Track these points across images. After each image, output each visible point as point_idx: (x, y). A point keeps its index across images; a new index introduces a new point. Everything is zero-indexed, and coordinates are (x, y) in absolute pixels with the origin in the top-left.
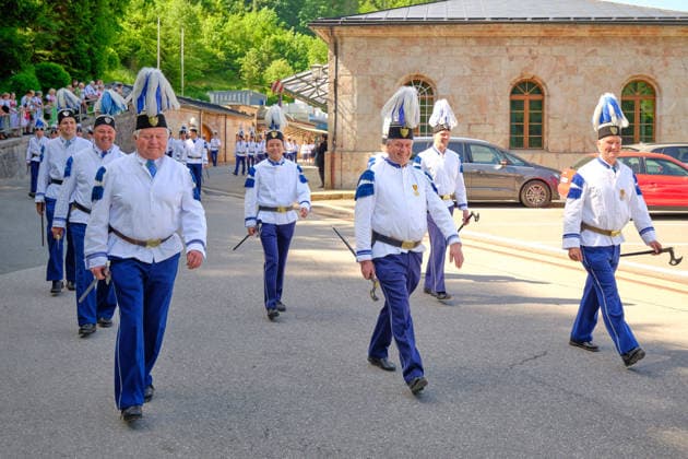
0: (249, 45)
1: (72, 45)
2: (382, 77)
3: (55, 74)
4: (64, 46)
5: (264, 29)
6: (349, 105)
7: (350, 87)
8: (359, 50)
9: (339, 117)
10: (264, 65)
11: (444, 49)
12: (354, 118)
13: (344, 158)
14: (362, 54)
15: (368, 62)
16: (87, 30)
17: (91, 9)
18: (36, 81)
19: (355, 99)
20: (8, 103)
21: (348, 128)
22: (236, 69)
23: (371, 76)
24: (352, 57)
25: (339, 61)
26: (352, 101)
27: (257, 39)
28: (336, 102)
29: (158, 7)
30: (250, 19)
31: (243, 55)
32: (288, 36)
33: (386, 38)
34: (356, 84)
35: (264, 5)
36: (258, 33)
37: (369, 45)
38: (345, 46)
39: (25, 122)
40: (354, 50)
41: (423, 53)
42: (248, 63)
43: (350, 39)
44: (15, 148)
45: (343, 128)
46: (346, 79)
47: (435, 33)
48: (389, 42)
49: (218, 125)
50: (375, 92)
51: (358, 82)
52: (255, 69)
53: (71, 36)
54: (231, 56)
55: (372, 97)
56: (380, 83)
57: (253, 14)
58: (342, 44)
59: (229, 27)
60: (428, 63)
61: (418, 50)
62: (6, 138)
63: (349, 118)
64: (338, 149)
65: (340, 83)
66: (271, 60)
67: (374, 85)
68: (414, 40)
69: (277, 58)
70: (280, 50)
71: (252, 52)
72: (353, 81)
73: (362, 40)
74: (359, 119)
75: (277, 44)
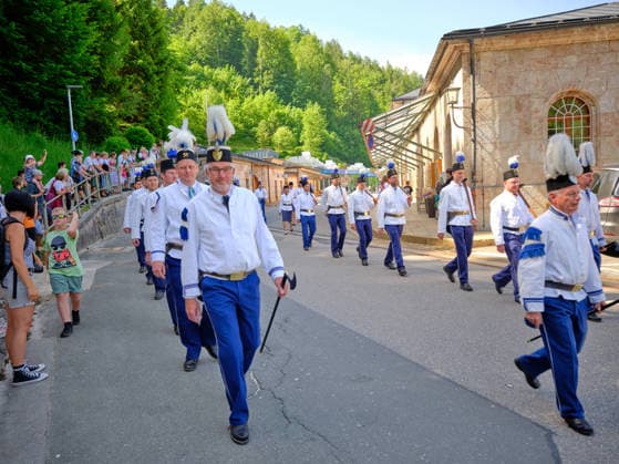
0: (259, 118)
1: (147, 117)
2: (529, 95)
3: (142, 136)
4: (141, 119)
5: (269, 106)
6: (489, 133)
7: (489, 112)
8: (500, 66)
9: (478, 146)
10: (272, 131)
11: (608, 55)
12: (496, 148)
13: (486, 194)
14: (503, 71)
15: (511, 80)
16: (157, 104)
17: (160, 88)
18: (126, 142)
19: (496, 125)
20: (107, 162)
21: (488, 159)
22: (253, 136)
23: (515, 96)
24: (490, 75)
25: (476, 82)
26: (492, 128)
27: (265, 113)
28: (474, 130)
29: (195, 96)
30: (259, 98)
31: (256, 125)
32: (286, 110)
33: (531, 49)
34: (496, 108)
35: (267, 89)
36: (265, 109)
37: (510, 60)
38: (482, 63)
39: (122, 180)
40: (494, 68)
41: (580, 62)
42: (260, 130)
43: (490, 54)
44: (117, 204)
45: (483, 159)
46: (484, 103)
47: (597, 37)
48: (538, 54)
49: (263, 174)
50: (520, 115)
51: (499, 106)
52: (266, 134)
53: (146, 110)
54: (248, 127)
55: (517, 122)
56: (526, 103)
57: (261, 95)
58: (479, 60)
59: (245, 106)
60: (587, 75)
61: (573, 59)
62: (108, 195)
63: (490, 147)
64: (477, 184)
65: (477, 108)
66: (276, 127)
67: (519, 107)
68: (567, 49)
69: (280, 125)
70: (282, 120)
71: (262, 123)
72: (493, 103)
73: (502, 54)
74: (502, 149)
75: (279, 115)
